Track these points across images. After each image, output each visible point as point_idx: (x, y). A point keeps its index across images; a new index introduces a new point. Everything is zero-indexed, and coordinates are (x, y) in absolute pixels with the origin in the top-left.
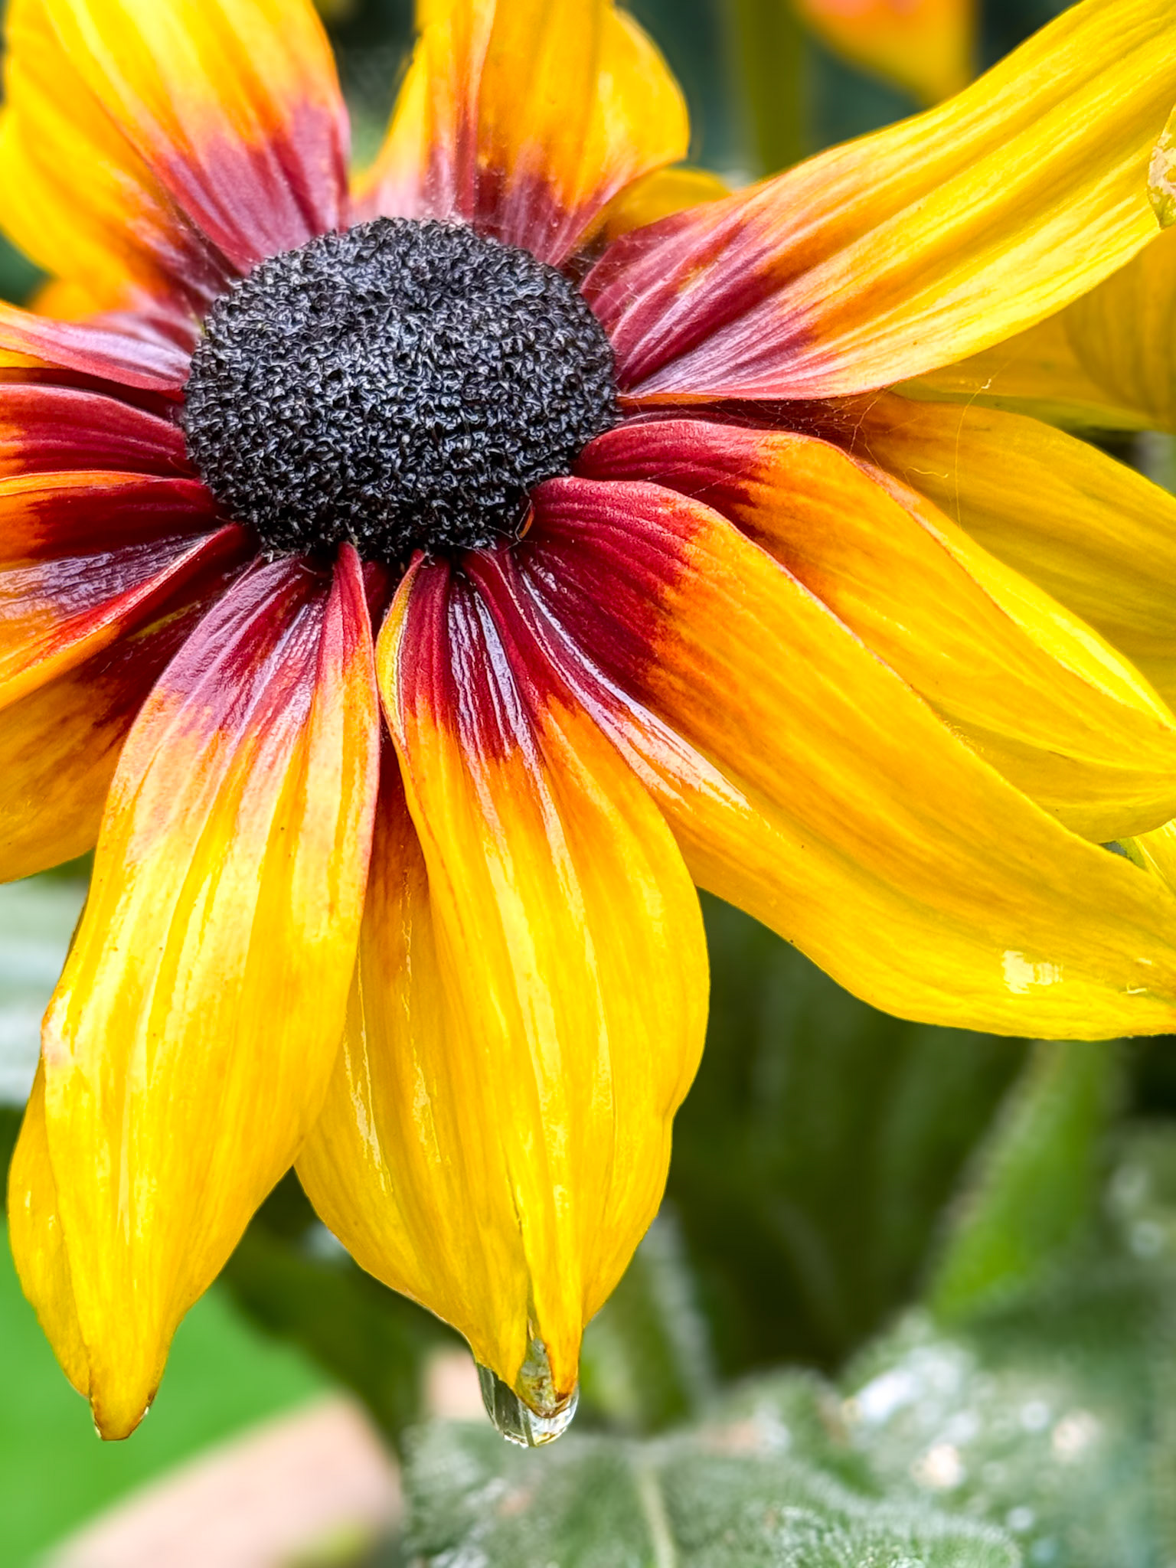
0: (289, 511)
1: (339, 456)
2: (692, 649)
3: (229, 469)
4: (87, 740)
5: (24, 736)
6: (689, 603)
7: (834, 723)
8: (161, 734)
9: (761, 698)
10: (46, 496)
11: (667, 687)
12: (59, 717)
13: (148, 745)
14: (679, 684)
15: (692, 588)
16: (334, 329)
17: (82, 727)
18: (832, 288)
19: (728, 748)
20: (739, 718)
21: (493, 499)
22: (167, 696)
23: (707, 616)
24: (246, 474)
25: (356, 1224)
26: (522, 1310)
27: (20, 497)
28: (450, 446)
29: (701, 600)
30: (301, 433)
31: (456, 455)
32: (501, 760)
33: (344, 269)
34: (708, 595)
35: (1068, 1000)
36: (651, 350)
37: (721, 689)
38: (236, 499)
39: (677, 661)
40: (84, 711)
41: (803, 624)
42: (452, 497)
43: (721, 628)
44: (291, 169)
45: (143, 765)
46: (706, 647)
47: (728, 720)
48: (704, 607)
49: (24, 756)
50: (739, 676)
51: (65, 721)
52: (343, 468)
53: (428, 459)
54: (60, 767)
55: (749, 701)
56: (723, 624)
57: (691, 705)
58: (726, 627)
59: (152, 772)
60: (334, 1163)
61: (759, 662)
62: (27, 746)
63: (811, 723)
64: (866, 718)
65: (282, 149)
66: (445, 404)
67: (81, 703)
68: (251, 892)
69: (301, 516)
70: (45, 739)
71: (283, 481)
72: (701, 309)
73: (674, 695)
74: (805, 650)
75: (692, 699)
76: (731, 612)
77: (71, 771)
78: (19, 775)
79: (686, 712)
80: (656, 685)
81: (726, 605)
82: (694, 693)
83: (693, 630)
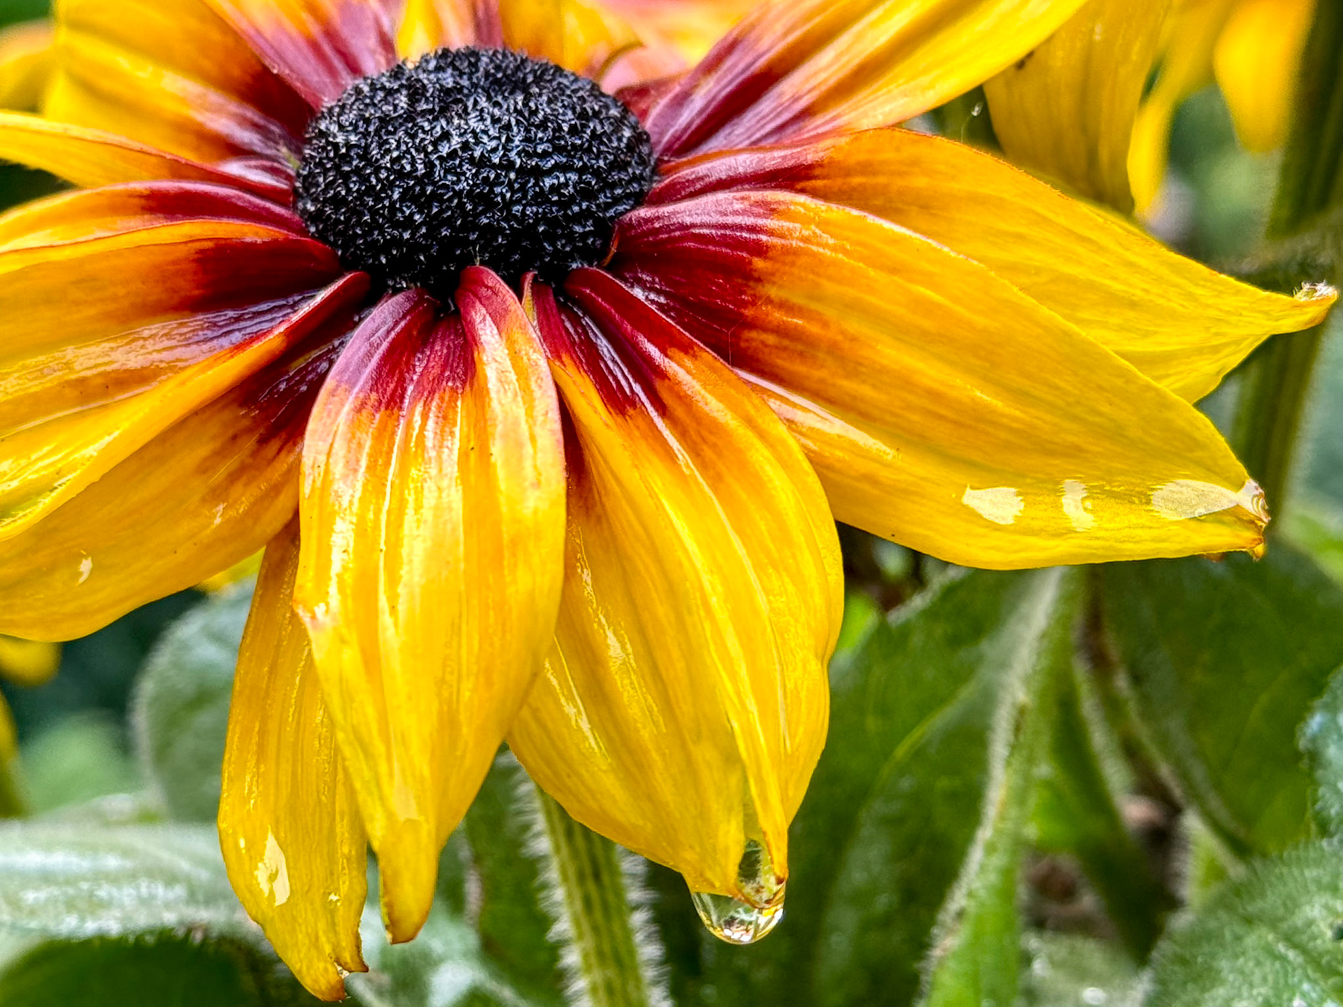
0: (414, 247)
1: (458, 194)
2: (783, 306)
3: (359, 224)
4: (254, 454)
5: (203, 450)
6: (777, 266)
7: (927, 324)
8: (338, 413)
9: (854, 325)
10: (210, 245)
11: (760, 346)
12: (231, 432)
13: (329, 421)
14: (771, 339)
15: (779, 252)
16: (431, 111)
17: (249, 443)
18: (823, 76)
19: (822, 381)
20: (834, 349)
21: (584, 227)
22: (337, 386)
23: (795, 271)
24: (374, 225)
25: (569, 776)
26: (738, 808)
27: (190, 245)
28: (548, 182)
29: (789, 259)
30: (420, 181)
31: (555, 189)
32: (627, 418)
33: (428, 75)
34: (796, 252)
35: (1150, 528)
36: (678, 138)
37: (813, 329)
38: (366, 250)
39: (770, 318)
40: (249, 431)
41: (890, 250)
42: (552, 223)
43: (811, 277)
44: (343, 49)
45: (328, 435)
46: (797, 299)
47: (821, 355)
48: (793, 264)
49: (203, 469)
50: (829, 313)
51: (234, 438)
52: (461, 205)
53: (531, 193)
54: (233, 478)
55: (842, 332)
56: (813, 272)
57: (784, 355)
58: (818, 275)
59: (337, 439)
60: (543, 726)
61: (851, 292)
62: (206, 459)
63: (903, 332)
64: (959, 309)
65: (331, 34)
66: (539, 151)
67: (246, 423)
68: (455, 497)
69: (425, 249)
70: (220, 454)
71: (409, 223)
72: (714, 104)
73: (766, 350)
74: (894, 270)
75: (785, 349)
76: (820, 260)
77: (244, 479)
78: (199, 487)
79: (779, 362)
80: (749, 348)
81: (814, 255)
82: (786, 342)
83: (781, 287)
